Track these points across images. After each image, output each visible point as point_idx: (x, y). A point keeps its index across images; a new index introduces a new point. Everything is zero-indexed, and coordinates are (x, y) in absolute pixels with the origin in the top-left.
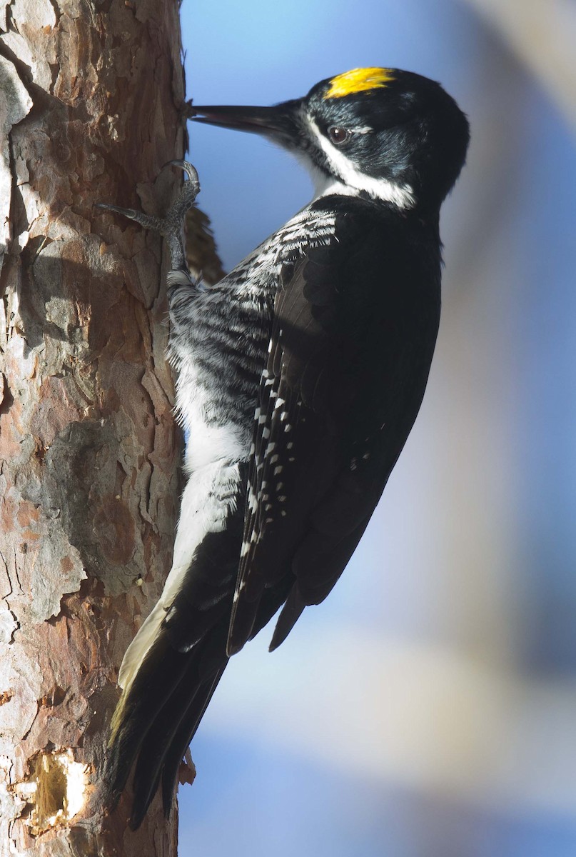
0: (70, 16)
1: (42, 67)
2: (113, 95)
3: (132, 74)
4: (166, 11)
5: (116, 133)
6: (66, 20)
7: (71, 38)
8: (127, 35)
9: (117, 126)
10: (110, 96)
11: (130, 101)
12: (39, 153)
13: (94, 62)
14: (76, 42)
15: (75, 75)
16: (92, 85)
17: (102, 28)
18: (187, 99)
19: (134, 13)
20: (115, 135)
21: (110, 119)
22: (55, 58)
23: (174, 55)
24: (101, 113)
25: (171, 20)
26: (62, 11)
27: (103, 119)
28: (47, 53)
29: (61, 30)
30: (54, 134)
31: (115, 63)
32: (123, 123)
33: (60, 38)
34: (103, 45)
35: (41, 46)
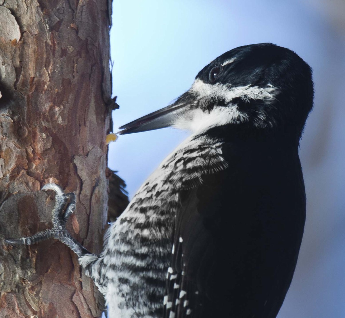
0: (31, 33)
1: (9, 69)
2: (60, 91)
3: (74, 77)
4: (100, 32)
5: (61, 119)
6: (28, 36)
7: (31, 49)
8: (71, 49)
9: (62, 114)
10: (58, 92)
11: (72, 96)
12: (5, 131)
13: (47, 66)
14: (34, 52)
15: (32, 76)
16: (45, 83)
17: (53, 42)
18: (113, 97)
19: (77, 33)
20: (60, 121)
21: (57, 109)
22: (18, 63)
23: (104, 64)
24: (51, 104)
25: (104, 39)
26: (25, 29)
27: (51, 109)
28: (13, 59)
29: (24, 43)
30: (16, 118)
31: (61, 68)
32: (66, 112)
33: (23, 48)
34: (54, 55)
35: (9, 54)
